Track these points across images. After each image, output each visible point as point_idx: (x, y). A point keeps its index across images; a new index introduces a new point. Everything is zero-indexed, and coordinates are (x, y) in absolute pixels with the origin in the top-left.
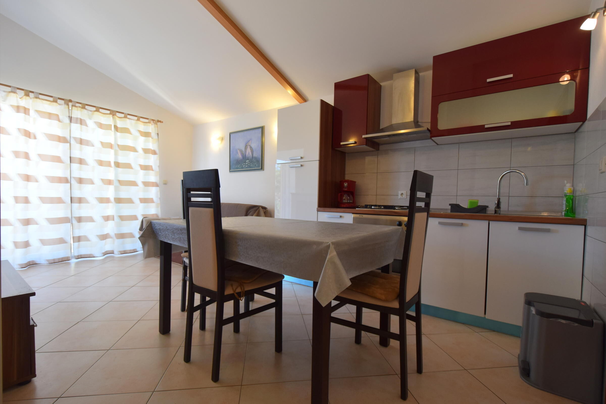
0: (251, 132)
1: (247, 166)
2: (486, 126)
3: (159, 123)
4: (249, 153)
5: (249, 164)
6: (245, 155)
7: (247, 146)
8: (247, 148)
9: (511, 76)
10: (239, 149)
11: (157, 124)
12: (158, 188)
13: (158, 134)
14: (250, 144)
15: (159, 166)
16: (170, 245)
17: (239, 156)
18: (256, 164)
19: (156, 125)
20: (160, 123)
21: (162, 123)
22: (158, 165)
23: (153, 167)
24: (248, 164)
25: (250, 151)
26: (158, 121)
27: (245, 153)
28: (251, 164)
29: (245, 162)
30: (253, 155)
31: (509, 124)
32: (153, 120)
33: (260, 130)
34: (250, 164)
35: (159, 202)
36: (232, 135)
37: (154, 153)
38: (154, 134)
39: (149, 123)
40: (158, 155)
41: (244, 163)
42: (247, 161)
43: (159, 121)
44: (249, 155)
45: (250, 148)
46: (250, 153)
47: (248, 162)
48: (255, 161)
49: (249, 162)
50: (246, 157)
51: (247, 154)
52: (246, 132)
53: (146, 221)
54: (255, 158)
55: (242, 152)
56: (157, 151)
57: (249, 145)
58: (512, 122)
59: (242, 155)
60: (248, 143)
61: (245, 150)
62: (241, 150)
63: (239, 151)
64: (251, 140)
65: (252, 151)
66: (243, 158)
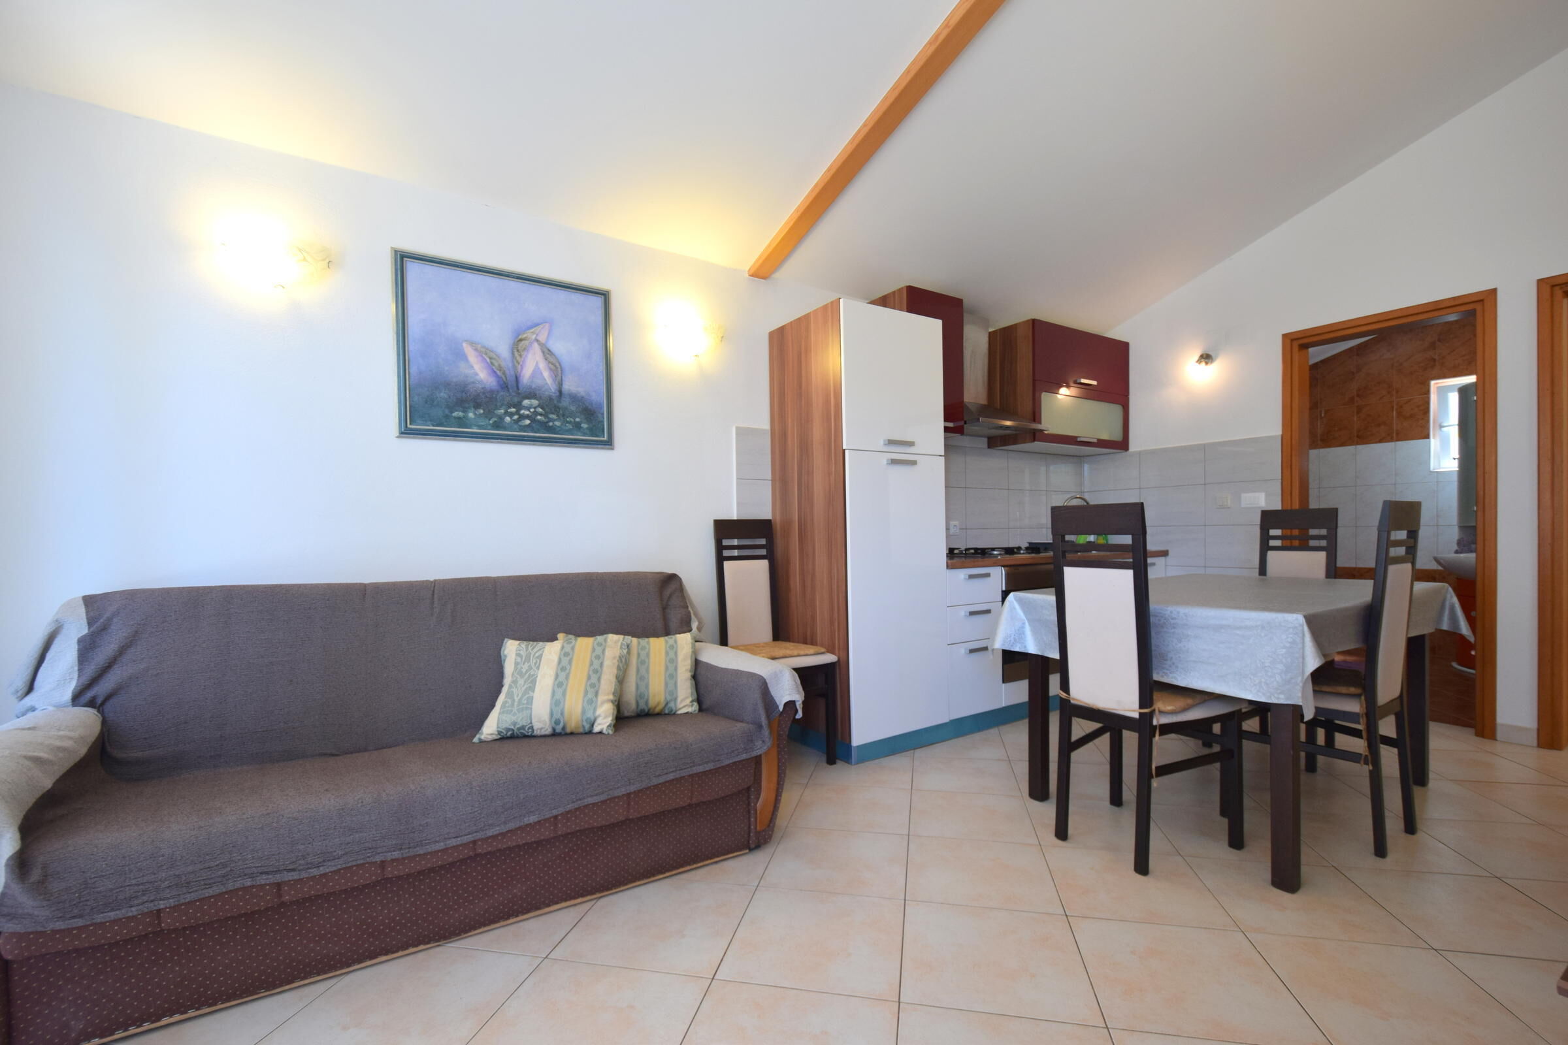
0: (547, 291)
1: (528, 422)
2: (1079, 439)
4: (537, 372)
5: (539, 417)
6: (517, 379)
7: (525, 342)
8: (526, 348)
9: (1094, 383)
14: (542, 338)
17: (477, 374)
18: (577, 420)
24: (536, 413)
25: (542, 365)
27: (514, 367)
28: (551, 416)
29: (518, 406)
30: (561, 384)
31: (1095, 441)
33: (597, 301)
34: (545, 415)
36: (409, 267)
41: (511, 410)
42: (526, 402)
44: (539, 382)
45: (543, 352)
46: (546, 375)
47: (535, 408)
48: (572, 408)
49: (540, 406)
50: (521, 388)
51: (527, 374)
54: (576, 398)
55: (490, 358)
57: (537, 341)
58: (1098, 440)
59: (495, 372)
60: (532, 330)
61: (516, 354)
62: (483, 347)
63: (476, 350)
64: (547, 325)
65: (555, 366)
66: (504, 386)
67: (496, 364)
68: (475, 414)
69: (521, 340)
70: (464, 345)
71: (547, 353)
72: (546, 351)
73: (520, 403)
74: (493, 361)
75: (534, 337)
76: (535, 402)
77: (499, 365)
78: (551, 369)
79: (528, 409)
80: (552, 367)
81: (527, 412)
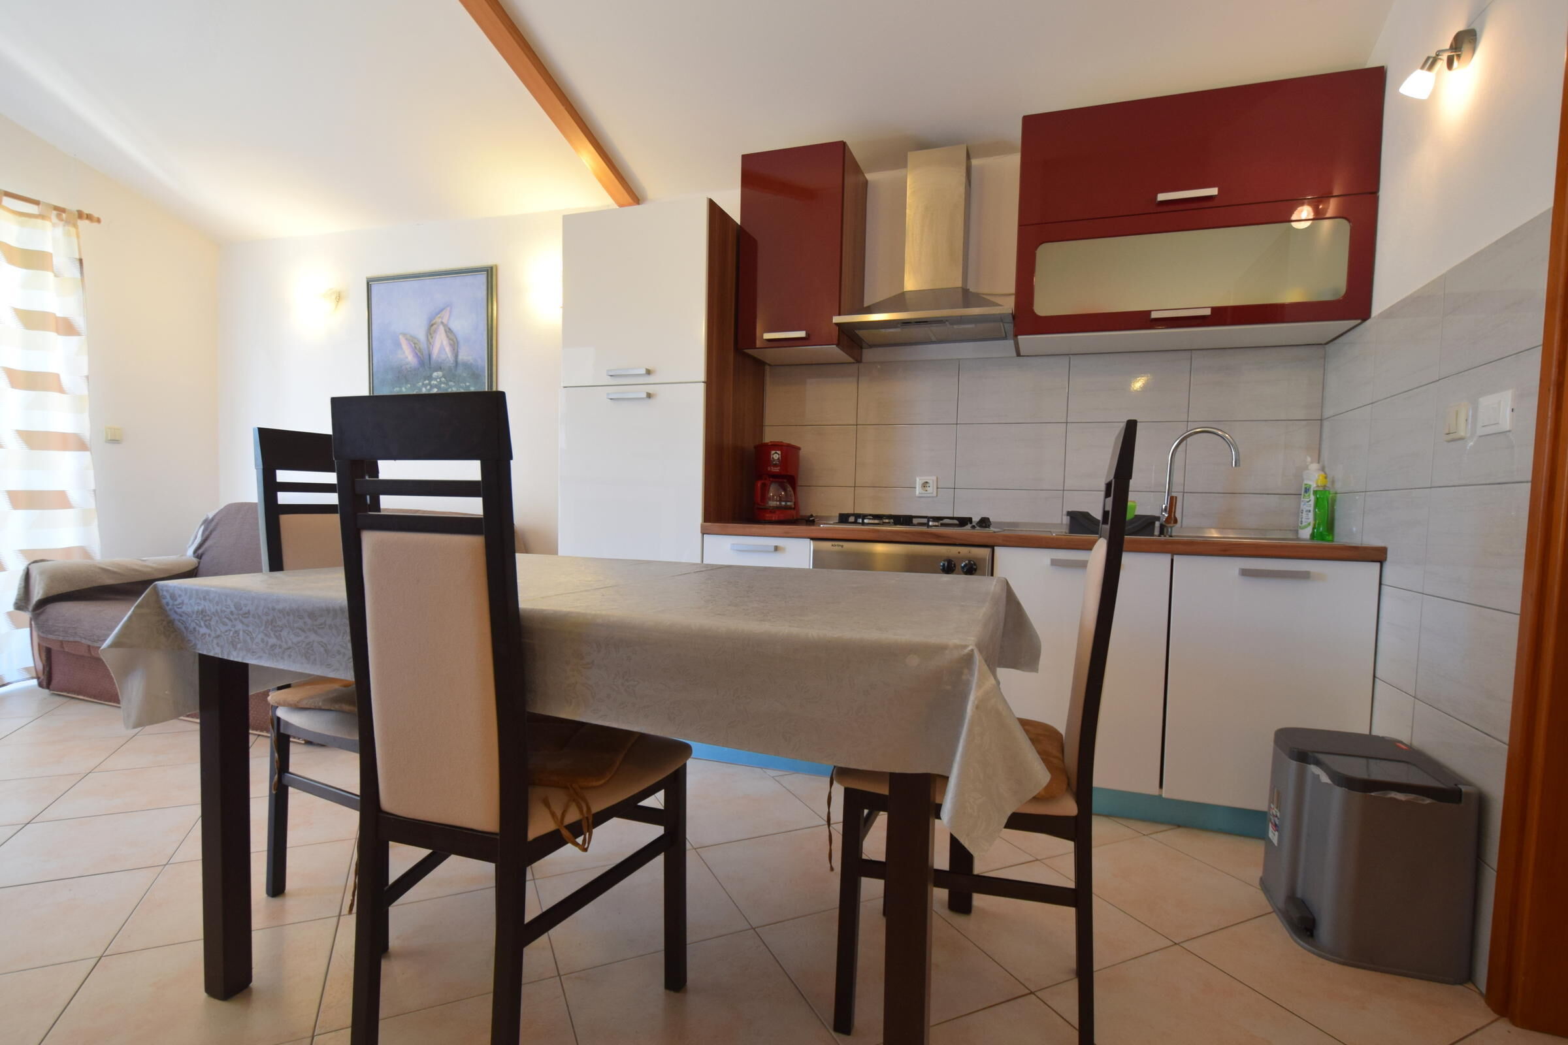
0: (449, 280)
2: (1154, 315)
3: (83, 224)
4: (442, 348)
5: (443, 385)
6: (430, 356)
7: (435, 326)
8: (435, 332)
9: (1214, 191)
10: (404, 335)
11: (75, 226)
12: (88, 453)
13: (81, 261)
14: (445, 321)
15: (87, 377)
16: (244, 667)
17: (407, 358)
18: (468, 384)
19: (73, 230)
20: (87, 222)
21: (95, 224)
22: (86, 374)
23: (65, 381)
24: (441, 382)
25: (446, 342)
26: (80, 215)
27: (428, 348)
28: (451, 383)
29: (430, 378)
30: (456, 356)
31: (1208, 312)
32: (60, 210)
33: (482, 278)
34: (446, 384)
35: (92, 504)
36: (375, 288)
37: (67, 327)
38: (62, 259)
39: (41, 216)
40: (83, 338)
41: (427, 382)
42: (435, 374)
43: (85, 216)
44: (443, 356)
45: (446, 332)
46: (448, 349)
47: (440, 378)
48: (465, 375)
49: (444, 376)
50: (431, 362)
52: (428, 282)
53: (42, 573)
54: (467, 366)
55: (415, 344)
56: (80, 322)
57: (442, 323)
58: (1214, 309)
59: (417, 354)
60: (439, 316)
61: (429, 337)
62: (411, 336)
63: (406, 339)
64: (448, 308)
65: (453, 341)
66: (422, 363)
67: (418, 348)
68: (406, 388)
69: (432, 325)
70: (401, 337)
71: (449, 331)
72: (448, 330)
73: (431, 376)
74: (416, 346)
75: (440, 320)
76: (440, 373)
77: (420, 348)
78: (451, 345)
79: (436, 379)
80: (451, 342)
81: (435, 382)
